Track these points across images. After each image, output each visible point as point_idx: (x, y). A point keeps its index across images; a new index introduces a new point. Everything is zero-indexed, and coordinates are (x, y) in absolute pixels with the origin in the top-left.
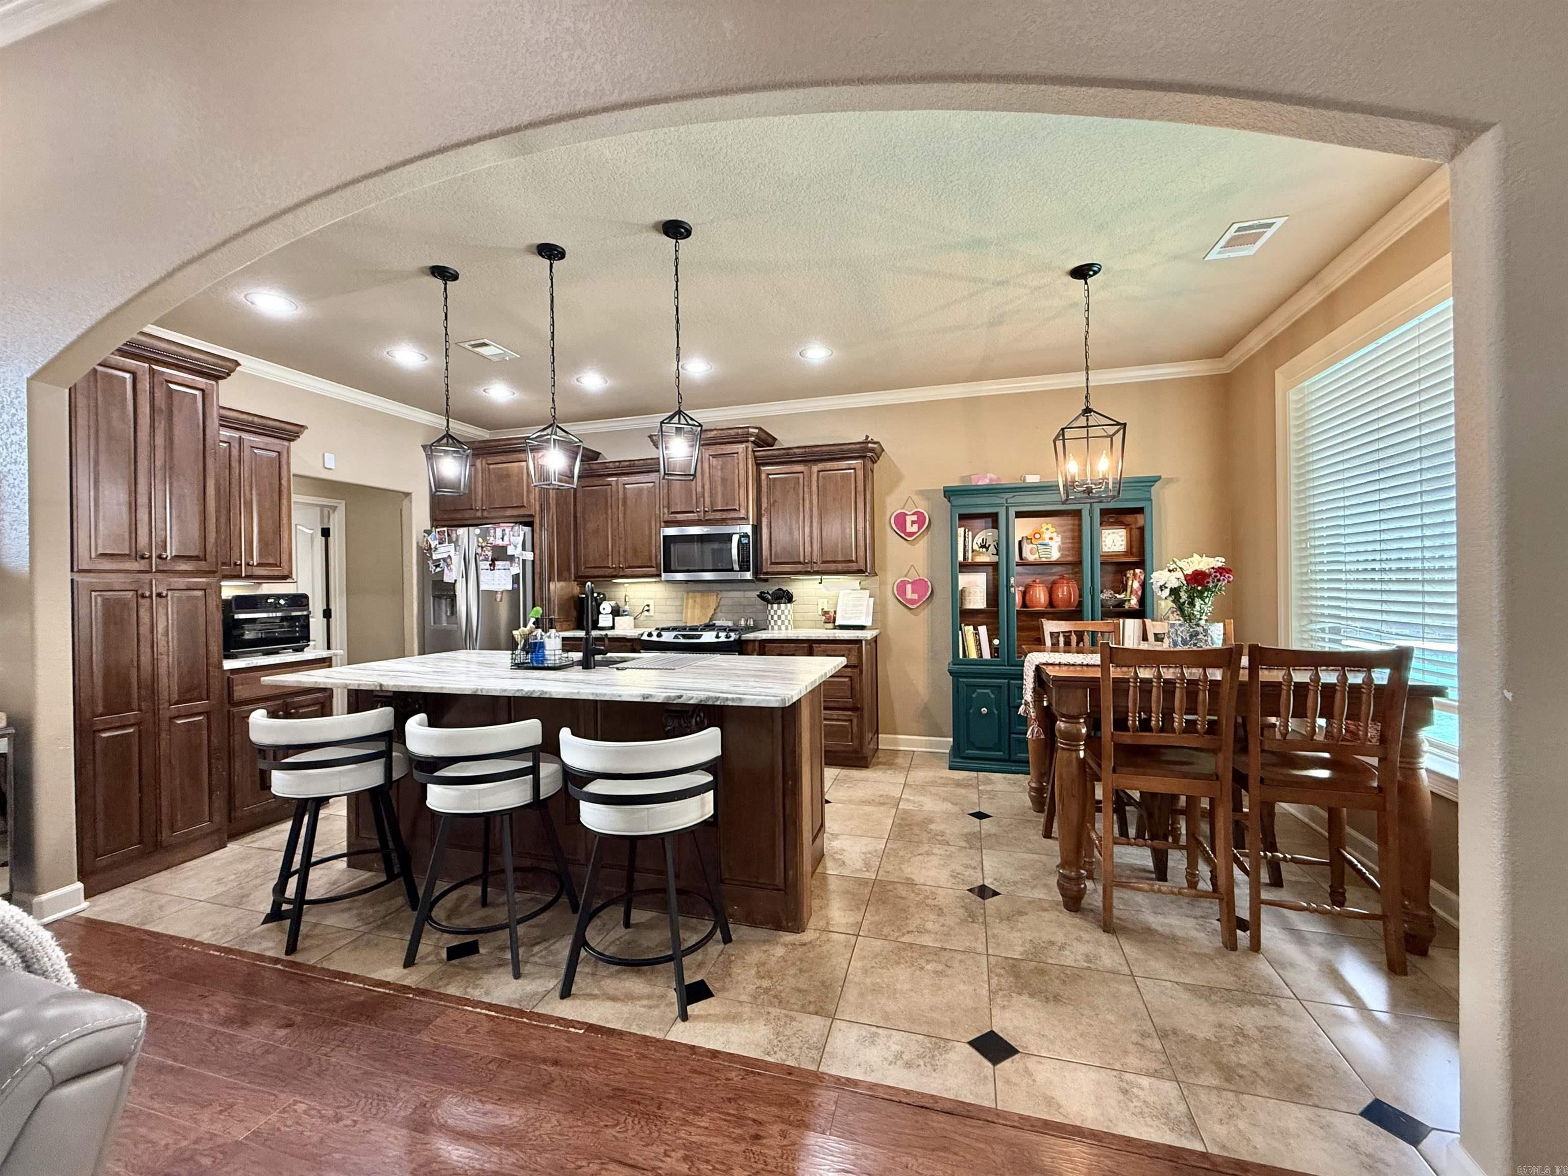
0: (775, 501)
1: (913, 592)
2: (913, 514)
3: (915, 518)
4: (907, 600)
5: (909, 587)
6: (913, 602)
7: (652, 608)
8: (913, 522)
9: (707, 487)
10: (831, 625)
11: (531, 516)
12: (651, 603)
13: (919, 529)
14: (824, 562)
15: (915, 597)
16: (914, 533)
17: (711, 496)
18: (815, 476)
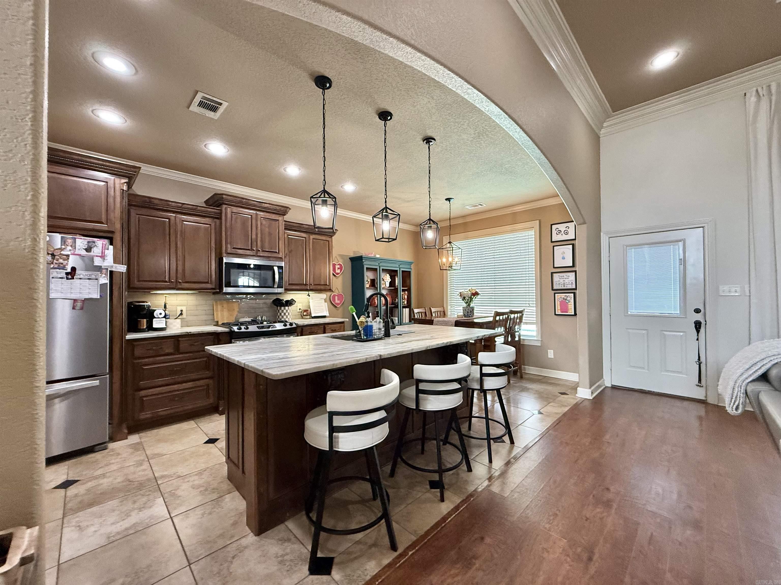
0: (291, 250)
1: (338, 300)
2: (338, 265)
3: (339, 266)
4: (336, 303)
5: (336, 297)
6: (338, 304)
7: (184, 312)
8: (338, 268)
9: (259, 235)
10: (308, 317)
11: (113, 232)
12: (184, 309)
13: (341, 272)
14: (314, 285)
15: (339, 302)
16: (339, 273)
17: (262, 241)
18: (311, 241)
